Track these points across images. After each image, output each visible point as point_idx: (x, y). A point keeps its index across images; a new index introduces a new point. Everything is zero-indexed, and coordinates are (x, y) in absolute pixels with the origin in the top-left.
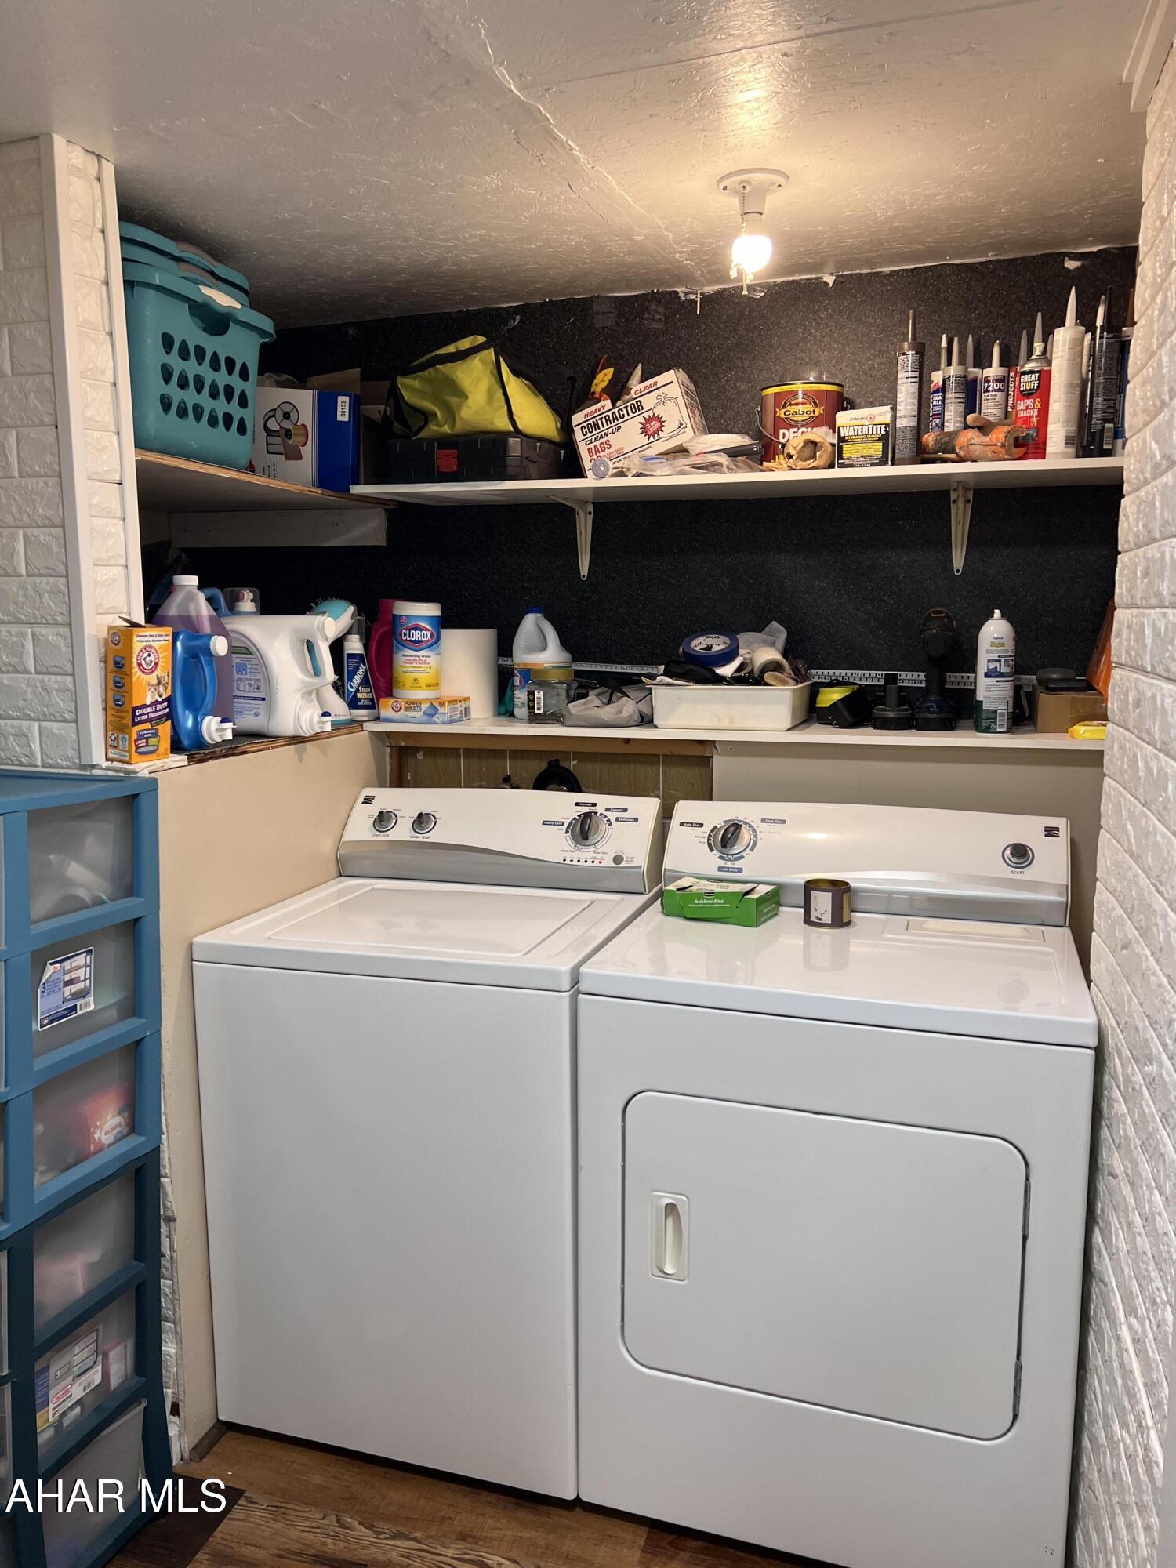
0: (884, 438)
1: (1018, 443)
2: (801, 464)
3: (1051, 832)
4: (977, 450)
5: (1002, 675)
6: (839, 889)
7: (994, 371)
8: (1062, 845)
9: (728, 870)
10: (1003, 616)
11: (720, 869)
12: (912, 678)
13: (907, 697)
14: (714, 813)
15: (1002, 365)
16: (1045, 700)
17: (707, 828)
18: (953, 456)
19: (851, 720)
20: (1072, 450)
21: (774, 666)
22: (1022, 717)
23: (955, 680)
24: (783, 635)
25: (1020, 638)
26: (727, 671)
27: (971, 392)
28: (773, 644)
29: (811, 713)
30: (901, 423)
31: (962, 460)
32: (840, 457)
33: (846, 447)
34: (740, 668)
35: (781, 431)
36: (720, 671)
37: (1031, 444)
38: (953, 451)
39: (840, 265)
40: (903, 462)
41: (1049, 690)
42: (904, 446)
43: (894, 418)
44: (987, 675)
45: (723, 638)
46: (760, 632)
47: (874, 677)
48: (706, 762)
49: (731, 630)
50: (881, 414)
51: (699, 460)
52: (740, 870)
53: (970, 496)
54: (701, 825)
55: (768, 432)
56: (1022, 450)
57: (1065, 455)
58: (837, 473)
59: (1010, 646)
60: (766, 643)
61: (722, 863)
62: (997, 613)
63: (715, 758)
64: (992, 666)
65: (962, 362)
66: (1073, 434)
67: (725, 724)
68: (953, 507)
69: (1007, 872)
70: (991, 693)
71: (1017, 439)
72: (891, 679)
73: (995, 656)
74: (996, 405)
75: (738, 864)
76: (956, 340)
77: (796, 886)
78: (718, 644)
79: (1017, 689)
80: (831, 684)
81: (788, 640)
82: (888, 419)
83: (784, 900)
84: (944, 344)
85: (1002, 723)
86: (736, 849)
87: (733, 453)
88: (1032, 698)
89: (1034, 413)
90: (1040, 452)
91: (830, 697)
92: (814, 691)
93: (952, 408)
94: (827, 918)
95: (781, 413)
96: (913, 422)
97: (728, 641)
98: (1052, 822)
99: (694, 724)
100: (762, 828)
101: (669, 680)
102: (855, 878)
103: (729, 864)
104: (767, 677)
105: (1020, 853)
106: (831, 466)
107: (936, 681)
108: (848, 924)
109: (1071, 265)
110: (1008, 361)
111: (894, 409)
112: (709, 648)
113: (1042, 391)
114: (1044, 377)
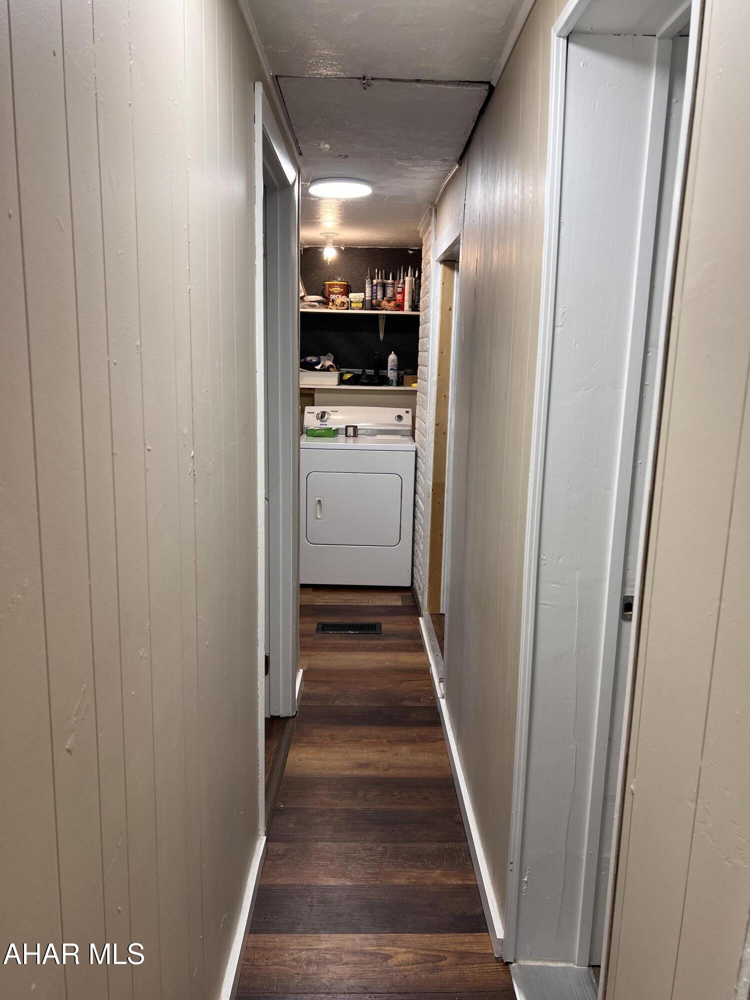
0: (362, 302)
1: (397, 306)
2: (340, 308)
3: (407, 412)
4: (387, 307)
5: (394, 370)
6: (355, 428)
7: (390, 281)
8: (410, 414)
9: (323, 425)
10: (394, 353)
11: (321, 425)
12: (370, 372)
13: (368, 376)
14: (317, 409)
15: (392, 279)
16: (406, 377)
17: (316, 414)
18: (381, 308)
19: (353, 383)
20: (410, 309)
21: (331, 366)
22: (400, 383)
23: (382, 372)
24: (333, 357)
25: (399, 360)
26: (318, 367)
27: (384, 286)
28: (330, 360)
29: (341, 381)
30: (367, 298)
31: (382, 309)
32: (351, 307)
33: (352, 304)
34: (321, 367)
35: (331, 295)
36: (316, 367)
37: (400, 307)
38: (380, 307)
39: (345, 245)
40: (367, 309)
41: (407, 375)
42: (368, 305)
43: (365, 296)
44: (391, 370)
45: (315, 357)
46: (325, 355)
47: (359, 371)
48: (312, 396)
49: (318, 356)
50: (361, 295)
51: (308, 303)
52: (326, 425)
53: (385, 317)
54: (314, 413)
55: (327, 295)
56: (398, 308)
57: (409, 311)
58: (350, 311)
59: (396, 361)
60: (328, 360)
61: (321, 423)
62: (393, 352)
63: (315, 394)
64: (392, 367)
65: (382, 278)
66: (411, 305)
67: (319, 383)
68: (380, 320)
69: (397, 422)
70: (392, 375)
71: (397, 305)
72: (364, 372)
73: (392, 365)
74: (391, 291)
75: (325, 423)
76: (380, 272)
77: (343, 428)
78: (314, 359)
79: (398, 375)
80: (348, 372)
81: (334, 359)
82: (363, 297)
83: (339, 433)
84: (376, 271)
85: (395, 383)
86: (324, 419)
87: (318, 302)
88: (402, 377)
89: (401, 298)
90: (403, 309)
91: (347, 376)
92: (341, 375)
93: (379, 291)
94: (352, 435)
95: (331, 290)
96: (370, 298)
97: (318, 359)
98: (407, 410)
99: (310, 383)
100: (331, 413)
101: (302, 370)
102: (359, 425)
103: (323, 423)
104: (331, 369)
105: (400, 417)
106: (348, 309)
107: (377, 372)
108: (357, 436)
109: (410, 252)
110: (394, 278)
111: (365, 294)
112: (311, 360)
113: (403, 293)
114: (403, 289)
